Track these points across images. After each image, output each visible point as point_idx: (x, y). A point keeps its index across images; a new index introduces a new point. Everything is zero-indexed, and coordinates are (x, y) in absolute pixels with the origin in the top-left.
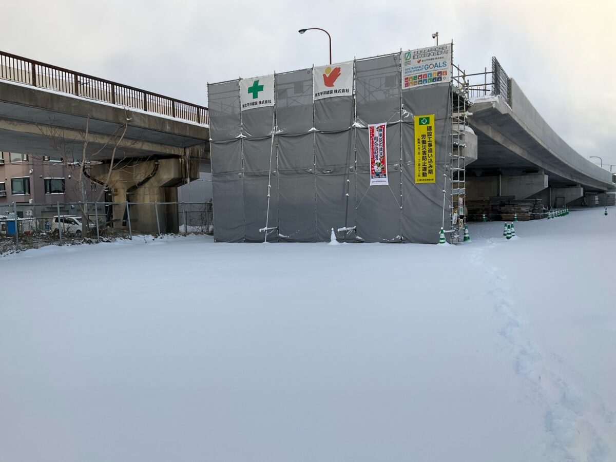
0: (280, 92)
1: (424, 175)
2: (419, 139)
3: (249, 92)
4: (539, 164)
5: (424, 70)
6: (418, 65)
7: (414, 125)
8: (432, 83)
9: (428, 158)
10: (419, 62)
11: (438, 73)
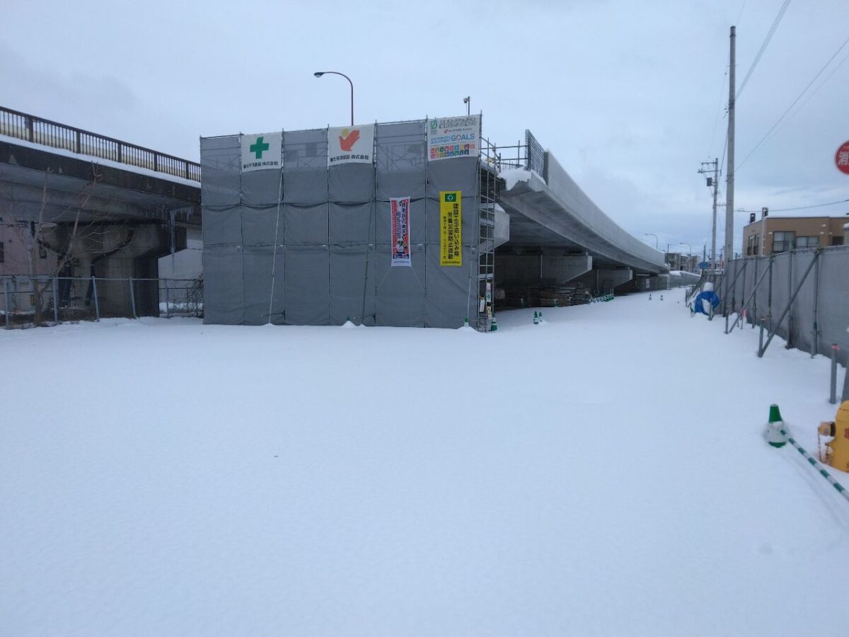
0: (287, 154)
1: (450, 257)
2: (445, 218)
3: (251, 151)
4: (583, 244)
5: (451, 142)
6: (445, 135)
7: (439, 201)
8: (459, 156)
9: (454, 238)
10: (446, 132)
11: (465, 146)
